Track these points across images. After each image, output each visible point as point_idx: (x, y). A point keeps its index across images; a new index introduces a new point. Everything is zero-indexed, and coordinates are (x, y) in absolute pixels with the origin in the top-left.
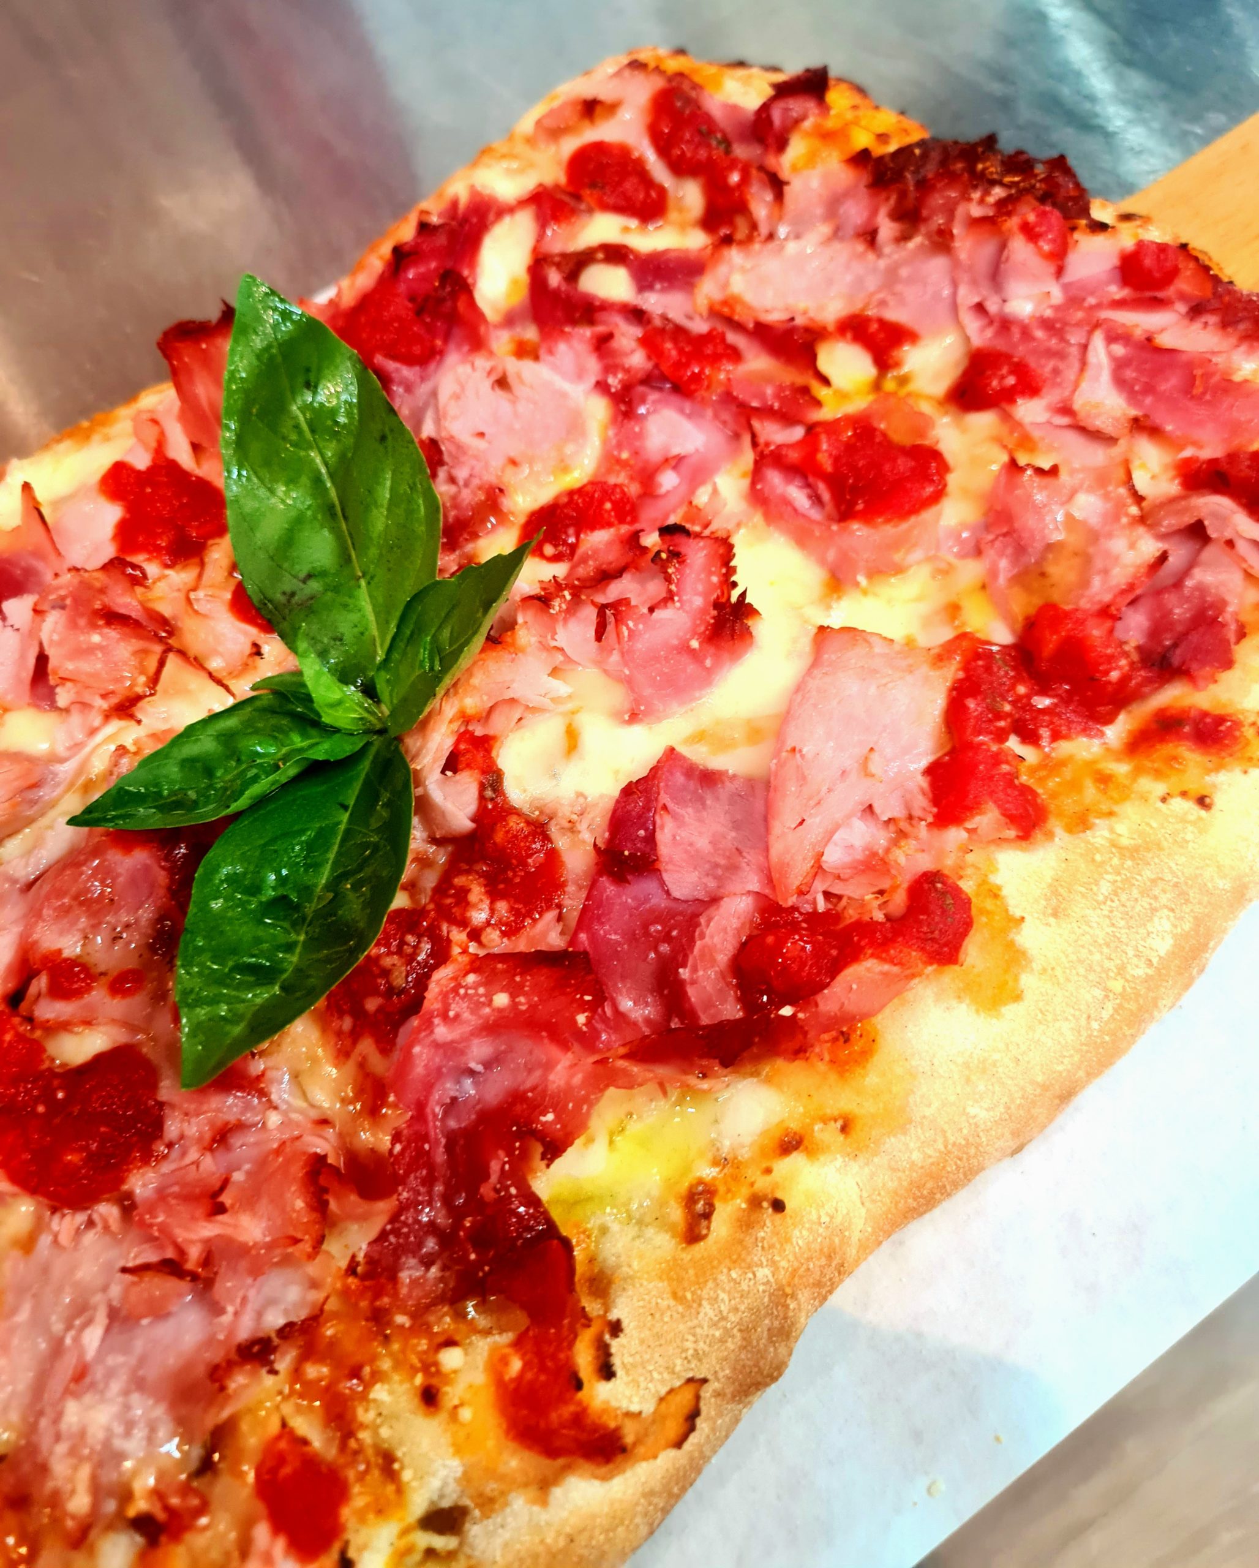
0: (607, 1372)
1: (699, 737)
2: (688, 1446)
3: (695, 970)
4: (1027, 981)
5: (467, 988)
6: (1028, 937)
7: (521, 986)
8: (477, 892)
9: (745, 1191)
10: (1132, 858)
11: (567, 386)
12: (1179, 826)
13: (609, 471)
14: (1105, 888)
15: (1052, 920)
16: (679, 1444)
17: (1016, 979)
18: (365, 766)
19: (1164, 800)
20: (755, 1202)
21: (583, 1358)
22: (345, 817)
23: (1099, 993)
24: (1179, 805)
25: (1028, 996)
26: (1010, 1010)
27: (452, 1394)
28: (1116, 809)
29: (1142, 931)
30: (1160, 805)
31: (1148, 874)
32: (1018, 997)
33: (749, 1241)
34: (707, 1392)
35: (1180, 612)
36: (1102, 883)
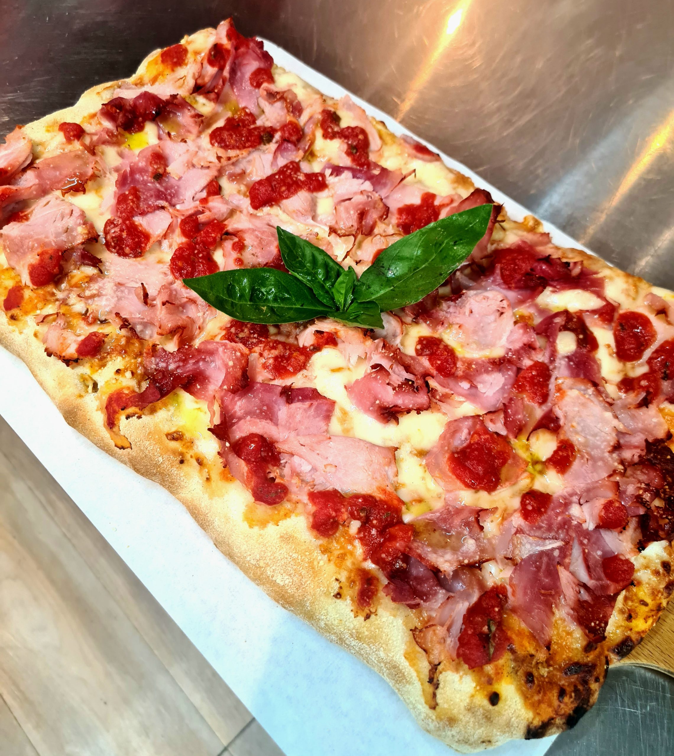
0: (128, 417)
1: (345, 413)
2: (116, 448)
3: (249, 421)
4: (256, 529)
5: (235, 353)
6: (271, 528)
7: (236, 368)
8: (275, 353)
9: (184, 451)
10: (309, 566)
11: (504, 339)
12: (326, 585)
13: (464, 362)
14: (295, 556)
15: (279, 536)
16: (116, 446)
17: (257, 525)
18: (321, 308)
19: (337, 580)
20: (182, 454)
21: (131, 410)
22: (298, 306)
23: (258, 557)
24: (336, 585)
25: (252, 530)
26: (246, 525)
27: (119, 377)
28: (332, 562)
29: (282, 571)
30: (334, 578)
31: (304, 572)
32: (251, 526)
33: (169, 453)
34: (129, 450)
35: (426, 587)
36: (297, 555)
